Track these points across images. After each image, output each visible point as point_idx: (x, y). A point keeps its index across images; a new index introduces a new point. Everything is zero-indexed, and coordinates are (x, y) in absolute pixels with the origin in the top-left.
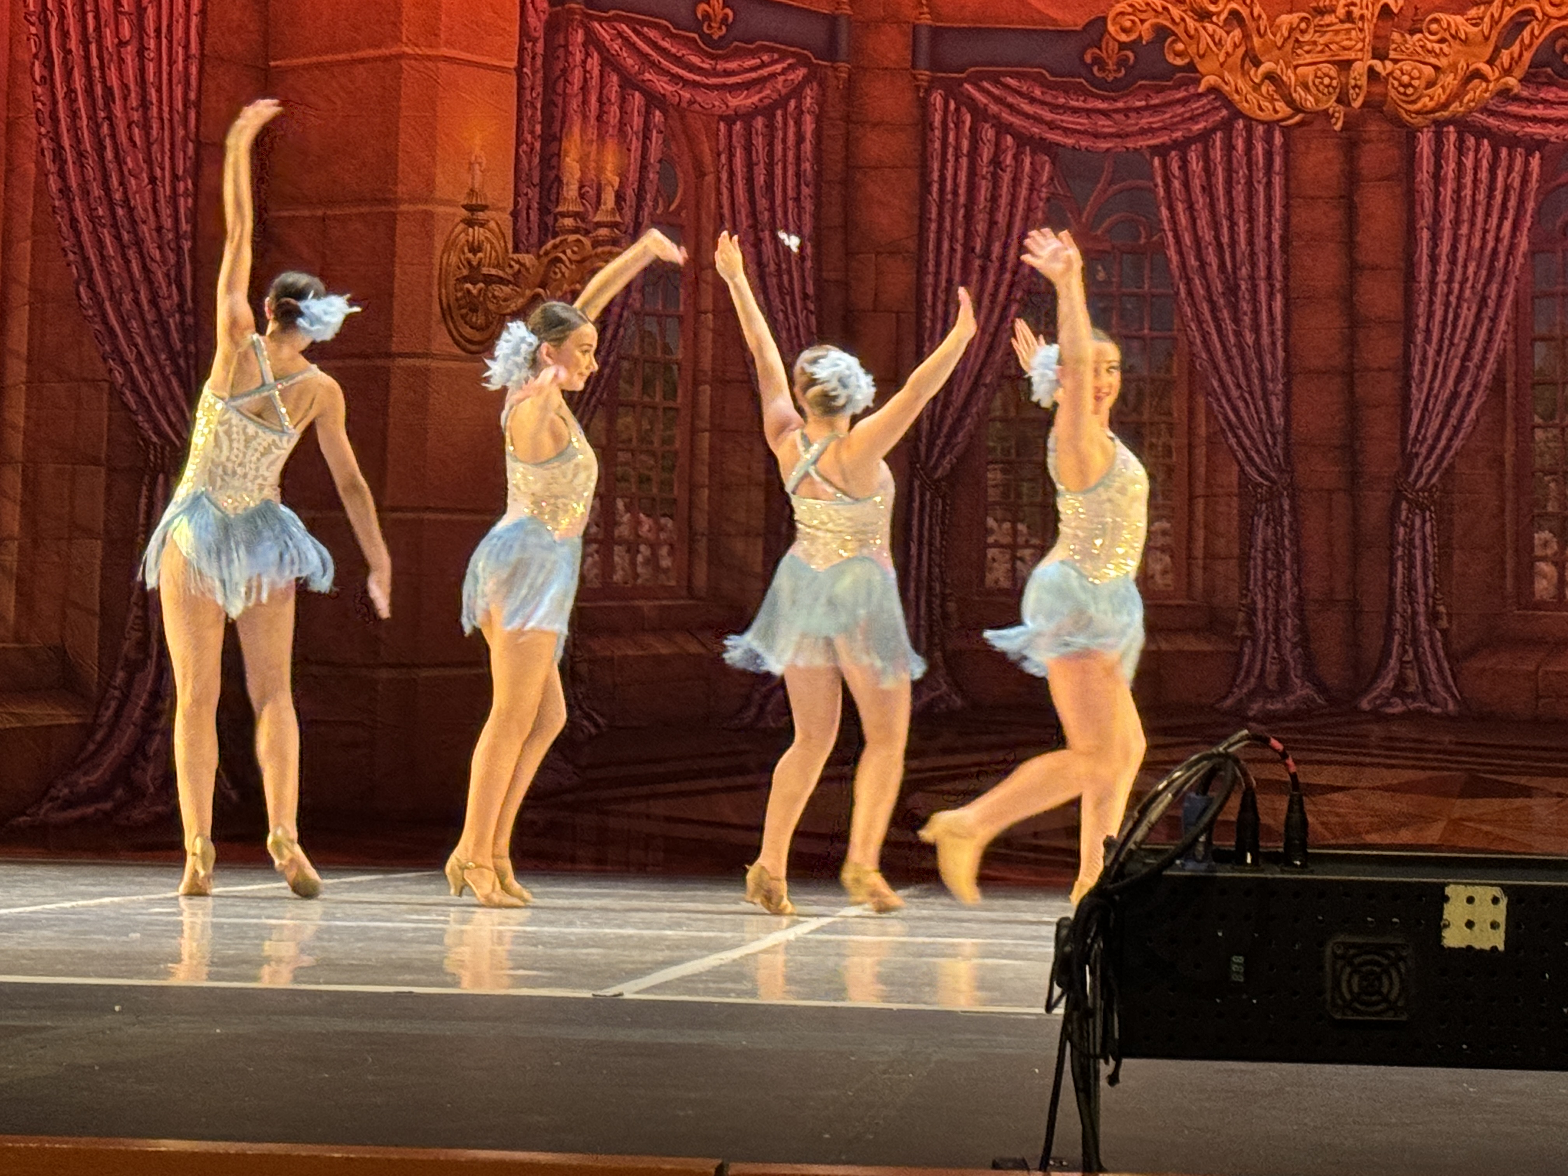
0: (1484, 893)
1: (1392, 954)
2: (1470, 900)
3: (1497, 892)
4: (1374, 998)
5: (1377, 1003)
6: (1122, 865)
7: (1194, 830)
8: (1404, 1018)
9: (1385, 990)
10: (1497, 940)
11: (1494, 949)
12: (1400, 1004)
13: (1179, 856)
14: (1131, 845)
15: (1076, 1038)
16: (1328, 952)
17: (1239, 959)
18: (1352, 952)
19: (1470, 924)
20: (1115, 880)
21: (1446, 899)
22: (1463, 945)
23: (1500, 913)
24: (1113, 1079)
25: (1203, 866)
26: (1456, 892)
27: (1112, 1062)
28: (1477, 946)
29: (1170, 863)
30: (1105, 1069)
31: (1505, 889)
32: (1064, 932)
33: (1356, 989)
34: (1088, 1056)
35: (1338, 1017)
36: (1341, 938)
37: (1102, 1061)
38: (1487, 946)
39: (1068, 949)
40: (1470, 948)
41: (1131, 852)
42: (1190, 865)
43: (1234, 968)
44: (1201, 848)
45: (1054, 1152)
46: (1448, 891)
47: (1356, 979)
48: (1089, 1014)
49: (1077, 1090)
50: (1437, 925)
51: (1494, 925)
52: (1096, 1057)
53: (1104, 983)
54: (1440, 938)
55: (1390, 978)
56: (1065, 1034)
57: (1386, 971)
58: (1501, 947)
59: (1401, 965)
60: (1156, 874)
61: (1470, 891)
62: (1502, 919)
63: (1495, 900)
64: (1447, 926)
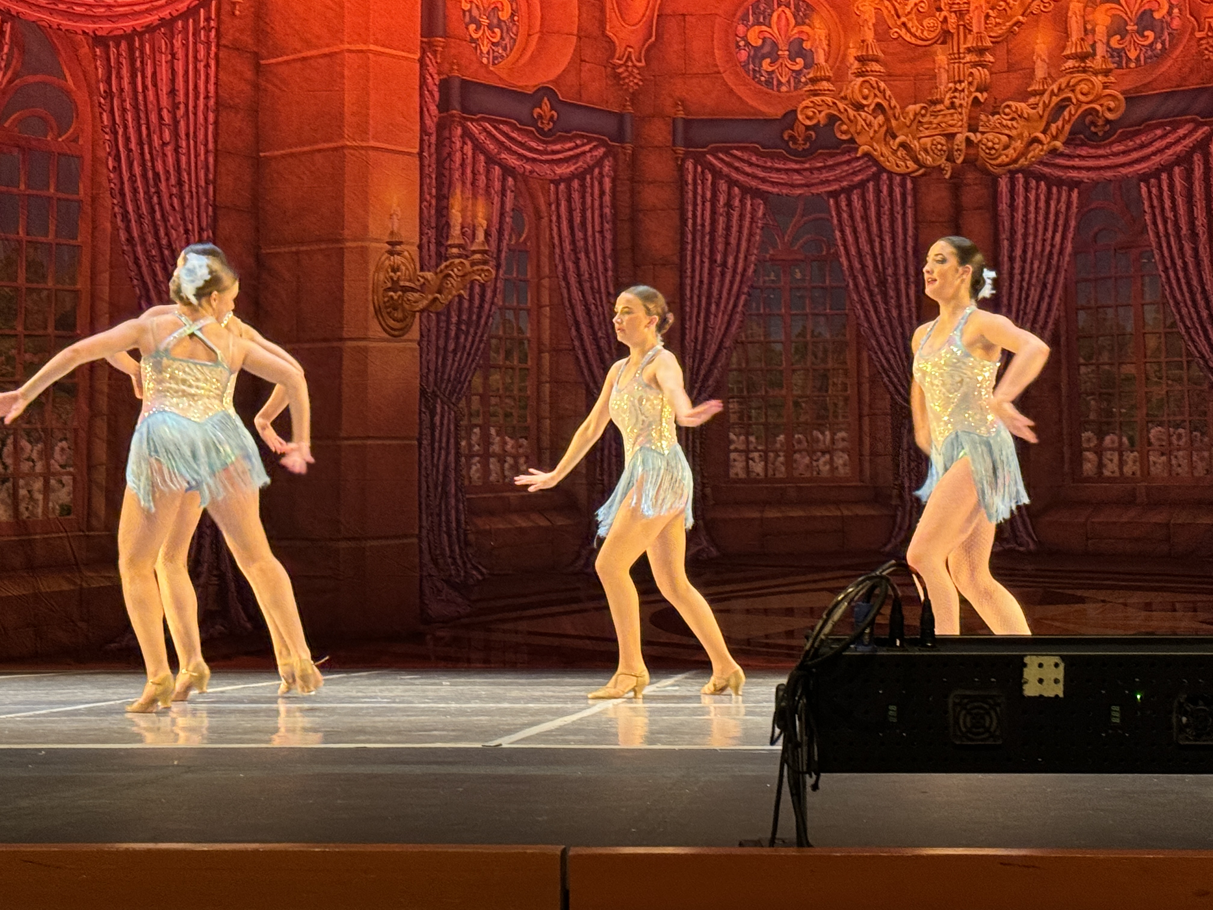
0: (1049, 661)
1: (991, 701)
2: (1041, 665)
3: (1057, 659)
4: (981, 730)
5: (983, 733)
6: (817, 650)
7: (862, 625)
8: (999, 742)
9: (987, 724)
10: (1058, 691)
11: (1057, 696)
12: (997, 733)
13: (853, 643)
14: (822, 636)
15: (790, 762)
16: (950, 701)
17: (893, 708)
18: (966, 701)
19: (1041, 681)
20: (812, 659)
21: (1025, 665)
22: (1037, 695)
23: (1060, 673)
24: (815, 787)
25: (870, 647)
26: (1032, 661)
27: (814, 776)
28: (1046, 695)
29: (846, 647)
30: (810, 781)
31: (1063, 658)
32: (781, 693)
33: (969, 725)
34: (799, 773)
35: (958, 743)
36: (959, 692)
37: (807, 776)
38: (1052, 695)
39: (783, 704)
40: (1041, 696)
41: (822, 640)
42: (861, 648)
43: (890, 713)
44: (867, 637)
45: (778, 836)
46: (1027, 660)
47: (968, 719)
48: (798, 745)
49: (792, 795)
50: (1019, 682)
51: (1056, 681)
52: (804, 773)
53: (807, 726)
54: (1021, 690)
55: (991, 718)
56: (784, 760)
57: (988, 714)
58: (1061, 695)
59: (998, 709)
60: (838, 655)
61: (1041, 660)
62: (1061, 677)
63: (1056, 665)
64: (1026, 683)
